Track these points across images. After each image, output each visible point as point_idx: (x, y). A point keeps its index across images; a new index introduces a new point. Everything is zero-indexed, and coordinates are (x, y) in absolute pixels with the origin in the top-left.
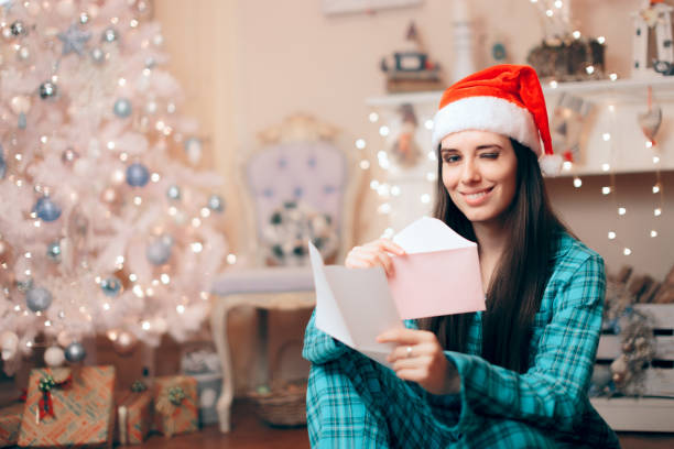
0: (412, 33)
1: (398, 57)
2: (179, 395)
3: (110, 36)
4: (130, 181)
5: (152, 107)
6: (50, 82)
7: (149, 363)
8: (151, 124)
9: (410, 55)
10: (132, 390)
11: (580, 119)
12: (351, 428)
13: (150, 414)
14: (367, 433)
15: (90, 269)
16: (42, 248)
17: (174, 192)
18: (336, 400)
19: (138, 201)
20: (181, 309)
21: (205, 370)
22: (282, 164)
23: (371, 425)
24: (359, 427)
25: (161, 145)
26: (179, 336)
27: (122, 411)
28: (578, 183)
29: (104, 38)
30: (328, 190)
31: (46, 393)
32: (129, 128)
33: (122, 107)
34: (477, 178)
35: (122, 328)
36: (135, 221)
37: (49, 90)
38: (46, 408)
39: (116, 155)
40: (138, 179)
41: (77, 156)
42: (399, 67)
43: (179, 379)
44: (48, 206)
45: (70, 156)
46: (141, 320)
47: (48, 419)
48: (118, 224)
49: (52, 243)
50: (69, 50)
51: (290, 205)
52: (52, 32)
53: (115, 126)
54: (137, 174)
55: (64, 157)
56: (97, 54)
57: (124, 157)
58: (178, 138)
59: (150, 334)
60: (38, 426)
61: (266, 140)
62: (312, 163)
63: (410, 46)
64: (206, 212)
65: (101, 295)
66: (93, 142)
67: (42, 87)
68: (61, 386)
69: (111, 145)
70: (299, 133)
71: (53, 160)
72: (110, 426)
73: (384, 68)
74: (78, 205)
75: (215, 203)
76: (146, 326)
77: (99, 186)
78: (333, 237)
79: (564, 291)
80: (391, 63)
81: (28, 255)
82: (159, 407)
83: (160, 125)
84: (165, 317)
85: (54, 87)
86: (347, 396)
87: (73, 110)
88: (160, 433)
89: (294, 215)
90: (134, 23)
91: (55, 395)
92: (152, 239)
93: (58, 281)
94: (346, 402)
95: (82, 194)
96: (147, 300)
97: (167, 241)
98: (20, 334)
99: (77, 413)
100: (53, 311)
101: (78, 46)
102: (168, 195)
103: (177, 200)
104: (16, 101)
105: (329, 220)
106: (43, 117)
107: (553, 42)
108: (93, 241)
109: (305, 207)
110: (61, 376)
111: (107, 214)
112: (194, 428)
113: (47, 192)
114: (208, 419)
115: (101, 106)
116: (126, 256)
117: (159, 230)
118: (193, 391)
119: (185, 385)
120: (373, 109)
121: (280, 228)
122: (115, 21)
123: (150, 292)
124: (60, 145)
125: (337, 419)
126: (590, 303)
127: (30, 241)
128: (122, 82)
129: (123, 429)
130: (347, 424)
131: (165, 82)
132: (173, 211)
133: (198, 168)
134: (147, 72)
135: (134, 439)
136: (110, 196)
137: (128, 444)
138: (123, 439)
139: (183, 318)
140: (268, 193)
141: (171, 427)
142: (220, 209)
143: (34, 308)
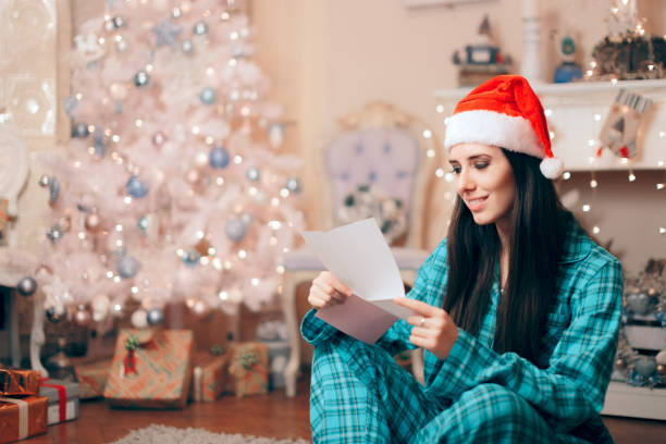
0: (485, 27)
1: (470, 50)
2: (250, 360)
3: (201, 29)
4: (212, 164)
5: (235, 95)
6: (144, 71)
7: (234, 328)
8: (236, 110)
9: (481, 48)
10: (211, 353)
11: (637, 116)
12: (355, 406)
13: (223, 376)
14: (370, 411)
15: (173, 242)
16: (131, 221)
17: (253, 174)
18: (340, 384)
19: (220, 181)
20: (255, 282)
21: (277, 338)
22: (359, 149)
23: (372, 404)
24: (362, 406)
25: (246, 130)
26: (254, 306)
27: (198, 372)
28: (632, 178)
29: (195, 31)
30: (401, 175)
31: (131, 351)
32: (215, 114)
33: (208, 95)
34: (470, 187)
35: (199, 297)
36: (217, 199)
37: (142, 79)
38: (130, 364)
39: (202, 139)
40: (220, 162)
41: (165, 139)
42: (470, 60)
43: (251, 346)
44: (137, 185)
45: (159, 139)
46: (218, 291)
47: (131, 375)
48: (199, 202)
49: (141, 217)
50: (162, 42)
51: (364, 189)
52: (148, 25)
53: (202, 112)
54: (218, 157)
55: (154, 141)
56: (187, 46)
57: (210, 141)
58: (263, 123)
59: (228, 303)
60: (124, 381)
61: (346, 126)
62: (387, 149)
63: (482, 40)
64: (285, 193)
65: (183, 266)
66: (179, 128)
67: (137, 77)
68: (145, 346)
69: (196, 130)
70: (377, 120)
71: (145, 142)
72: (184, 384)
73: (456, 60)
74: (165, 184)
75: (293, 184)
76: (224, 296)
77: (185, 166)
78: (402, 220)
79: (581, 298)
80: (463, 56)
81: (119, 228)
82: (232, 369)
83: (245, 111)
84: (241, 288)
85: (147, 76)
86: (350, 379)
87: (165, 97)
88: (232, 394)
89: (367, 198)
90: (225, 16)
91: (138, 354)
92: (232, 217)
93: (146, 252)
94: (349, 384)
95: (169, 174)
96: (225, 272)
97: (246, 218)
98: (112, 298)
99: (157, 371)
100: (139, 278)
101: (171, 39)
102: (248, 176)
103: (257, 181)
104: (115, 88)
105: (399, 204)
106: (139, 103)
107: (616, 39)
108: (177, 217)
109: (377, 191)
110: (145, 337)
111: (190, 192)
112: (264, 391)
113: (136, 171)
114: (277, 384)
115: (188, 94)
116: (206, 232)
117: (238, 209)
118: (264, 357)
119: (257, 351)
120: (440, 101)
121: (352, 210)
122: (207, 14)
123: (228, 265)
124: (151, 129)
125: (342, 400)
126: (604, 310)
127: (123, 214)
128: (210, 71)
129: (197, 388)
130: (352, 403)
131: (250, 72)
132: (253, 191)
133: (279, 152)
134: (233, 62)
135: (208, 397)
136: (193, 176)
137: (202, 402)
138: (197, 397)
139: (258, 290)
140: (345, 176)
141: (242, 388)
142: (297, 191)
143: (124, 276)
